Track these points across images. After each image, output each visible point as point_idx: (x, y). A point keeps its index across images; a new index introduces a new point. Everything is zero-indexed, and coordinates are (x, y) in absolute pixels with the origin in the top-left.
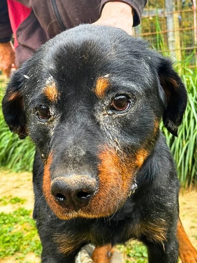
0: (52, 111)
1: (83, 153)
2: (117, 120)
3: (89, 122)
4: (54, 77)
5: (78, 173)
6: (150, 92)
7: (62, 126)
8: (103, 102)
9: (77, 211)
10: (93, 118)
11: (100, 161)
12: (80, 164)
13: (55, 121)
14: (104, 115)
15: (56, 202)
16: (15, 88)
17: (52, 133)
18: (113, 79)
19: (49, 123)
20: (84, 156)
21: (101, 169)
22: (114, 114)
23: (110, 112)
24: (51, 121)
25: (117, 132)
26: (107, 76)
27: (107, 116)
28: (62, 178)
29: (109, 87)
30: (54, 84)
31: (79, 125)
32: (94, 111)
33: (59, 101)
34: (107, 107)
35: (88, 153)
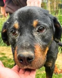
0: (17, 32)
1: (29, 45)
2: (40, 36)
3: (31, 36)
4: (17, 21)
5: (27, 51)
6: (51, 27)
7: (20, 37)
8: (35, 29)
9: (27, 66)
10: (32, 34)
11: (35, 48)
12: (28, 48)
13: (18, 36)
14: (36, 34)
15: (19, 62)
16: (5, 28)
17: (17, 40)
18: (39, 21)
19: (16, 37)
20: (29, 46)
21: (35, 51)
22: (39, 33)
23: (38, 33)
24: (17, 36)
25: (40, 40)
26: (37, 20)
27: (37, 34)
28: (22, 53)
29: (38, 24)
30: (17, 23)
31: (27, 37)
32: (33, 32)
33: (19, 29)
34: (37, 31)
35: (30, 45)
